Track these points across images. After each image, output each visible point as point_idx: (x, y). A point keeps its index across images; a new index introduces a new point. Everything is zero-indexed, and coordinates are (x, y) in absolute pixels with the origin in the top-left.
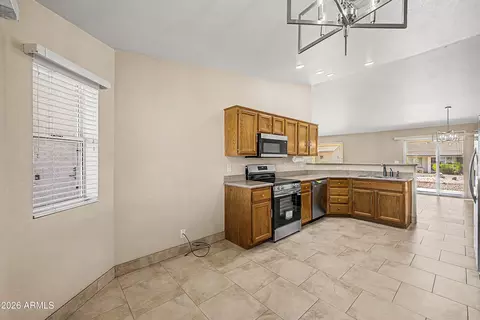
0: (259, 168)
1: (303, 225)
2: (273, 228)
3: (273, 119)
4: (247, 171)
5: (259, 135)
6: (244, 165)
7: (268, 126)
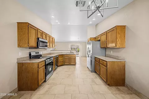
0: (36, 53)
1: (53, 71)
2: (46, 76)
3: (42, 33)
4: (30, 54)
5: (38, 39)
6: (29, 52)
7: (41, 36)
